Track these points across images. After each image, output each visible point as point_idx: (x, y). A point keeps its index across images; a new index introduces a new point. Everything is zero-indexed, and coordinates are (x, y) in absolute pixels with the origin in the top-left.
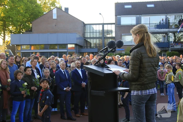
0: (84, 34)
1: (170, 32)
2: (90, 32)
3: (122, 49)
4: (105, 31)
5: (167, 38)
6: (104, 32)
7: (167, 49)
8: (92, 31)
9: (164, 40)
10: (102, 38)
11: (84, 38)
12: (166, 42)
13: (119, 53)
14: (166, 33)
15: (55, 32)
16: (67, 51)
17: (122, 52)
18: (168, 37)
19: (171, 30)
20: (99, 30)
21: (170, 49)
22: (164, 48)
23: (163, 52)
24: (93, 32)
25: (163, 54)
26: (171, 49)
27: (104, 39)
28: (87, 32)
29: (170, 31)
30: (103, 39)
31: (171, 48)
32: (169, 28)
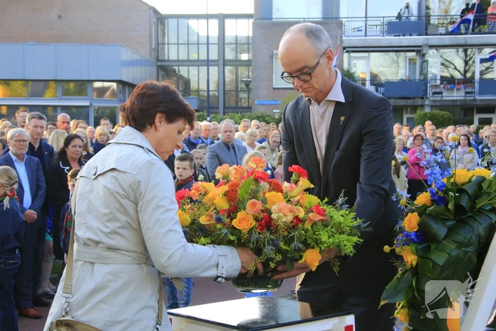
0: (158, 48)
1: (431, 47)
2: (178, 44)
3: (274, 100)
4: (226, 42)
5: (421, 67)
6: (224, 44)
7: (419, 102)
8: (183, 39)
9: (412, 70)
10: (216, 63)
11: (159, 63)
12: (417, 77)
13: (260, 115)
14: (419, 50)
15: (58, 39)
16: (91, 105)
17: (275, 111)
18: (424, 62)
19: (434, 39)
20: (208, 36)
21: (427, 102)
22: (410, 98)
23: (406, 113)
24: (188, 44)
25: (408, 118)
26: (433, 104)
27: (224, 66)
28: (168, 44)
29: (431, 44)
30: (222, 66)
31: (432, 99)
32: (427, 34)
